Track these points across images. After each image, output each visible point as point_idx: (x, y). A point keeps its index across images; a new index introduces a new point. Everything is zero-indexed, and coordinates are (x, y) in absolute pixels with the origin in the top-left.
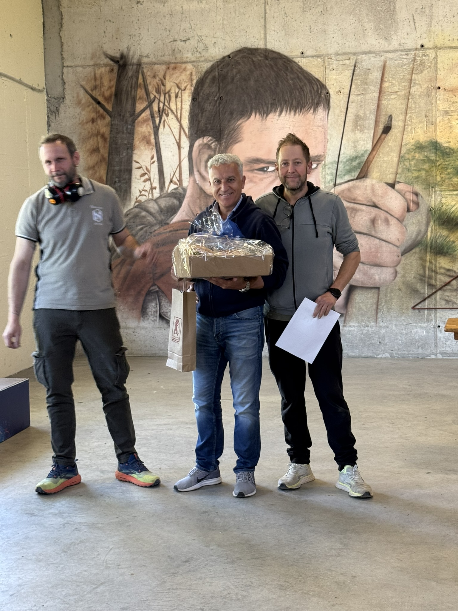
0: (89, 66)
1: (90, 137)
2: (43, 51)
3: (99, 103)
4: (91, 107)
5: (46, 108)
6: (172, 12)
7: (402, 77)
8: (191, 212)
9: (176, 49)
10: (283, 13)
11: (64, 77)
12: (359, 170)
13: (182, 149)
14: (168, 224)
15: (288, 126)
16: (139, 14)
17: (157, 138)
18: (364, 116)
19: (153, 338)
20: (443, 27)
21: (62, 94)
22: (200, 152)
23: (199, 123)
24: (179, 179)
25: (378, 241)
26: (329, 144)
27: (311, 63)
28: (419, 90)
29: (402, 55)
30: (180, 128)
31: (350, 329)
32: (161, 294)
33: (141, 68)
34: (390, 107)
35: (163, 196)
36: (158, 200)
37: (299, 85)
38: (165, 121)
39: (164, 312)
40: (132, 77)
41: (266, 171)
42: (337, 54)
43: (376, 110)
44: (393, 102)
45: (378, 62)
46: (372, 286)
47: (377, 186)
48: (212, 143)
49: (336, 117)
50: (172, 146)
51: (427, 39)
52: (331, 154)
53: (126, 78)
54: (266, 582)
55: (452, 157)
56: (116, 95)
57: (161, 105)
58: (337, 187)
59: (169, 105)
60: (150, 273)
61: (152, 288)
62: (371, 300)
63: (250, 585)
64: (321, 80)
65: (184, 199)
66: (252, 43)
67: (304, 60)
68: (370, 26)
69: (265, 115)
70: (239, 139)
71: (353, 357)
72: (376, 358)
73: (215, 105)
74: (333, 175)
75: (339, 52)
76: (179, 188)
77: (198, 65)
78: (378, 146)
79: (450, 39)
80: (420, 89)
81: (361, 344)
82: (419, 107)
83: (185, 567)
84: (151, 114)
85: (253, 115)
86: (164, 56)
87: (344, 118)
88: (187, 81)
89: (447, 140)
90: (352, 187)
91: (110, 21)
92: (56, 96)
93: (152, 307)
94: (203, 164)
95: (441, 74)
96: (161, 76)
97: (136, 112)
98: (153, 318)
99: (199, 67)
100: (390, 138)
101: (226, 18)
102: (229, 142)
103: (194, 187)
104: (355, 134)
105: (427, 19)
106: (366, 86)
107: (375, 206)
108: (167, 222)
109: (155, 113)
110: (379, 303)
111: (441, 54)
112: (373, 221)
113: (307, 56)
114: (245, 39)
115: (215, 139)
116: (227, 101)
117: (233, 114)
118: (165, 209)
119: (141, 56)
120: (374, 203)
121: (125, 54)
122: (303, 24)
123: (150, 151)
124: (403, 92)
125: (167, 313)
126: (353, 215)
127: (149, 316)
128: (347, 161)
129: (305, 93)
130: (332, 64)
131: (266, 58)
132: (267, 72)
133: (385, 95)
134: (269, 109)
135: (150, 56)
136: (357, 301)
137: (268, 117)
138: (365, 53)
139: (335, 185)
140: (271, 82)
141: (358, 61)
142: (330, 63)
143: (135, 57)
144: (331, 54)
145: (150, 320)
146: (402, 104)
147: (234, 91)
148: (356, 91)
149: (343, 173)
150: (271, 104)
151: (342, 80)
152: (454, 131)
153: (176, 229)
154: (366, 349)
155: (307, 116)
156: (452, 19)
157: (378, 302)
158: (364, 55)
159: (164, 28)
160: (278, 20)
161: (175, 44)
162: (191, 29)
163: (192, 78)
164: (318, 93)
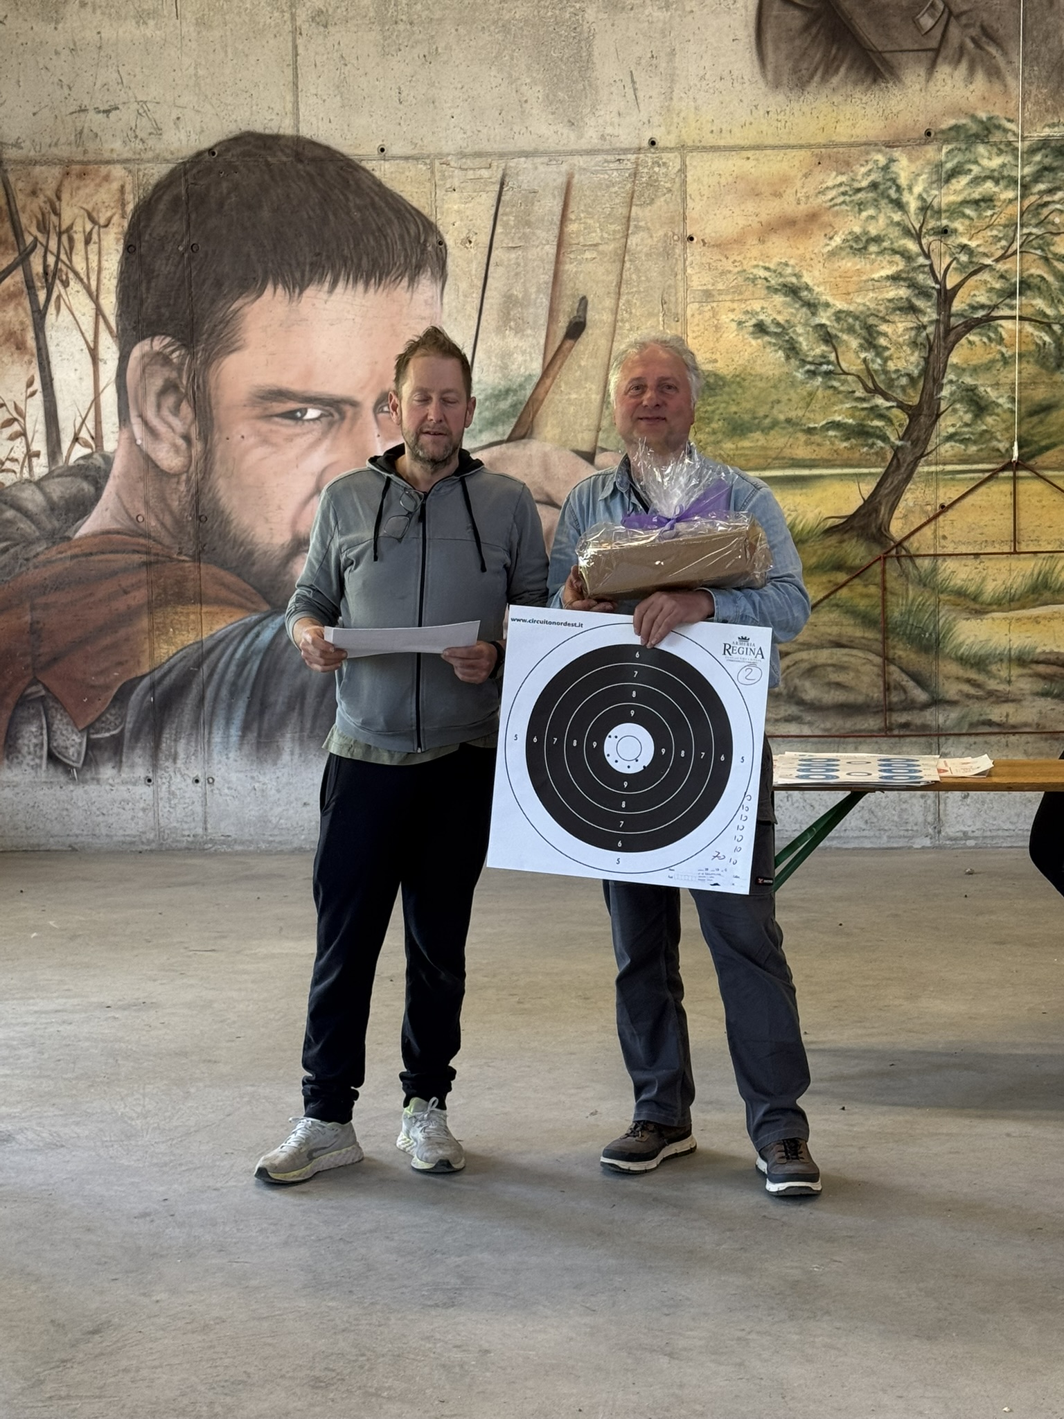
6: (75, 44)
7: (608, 211)
8: (123, 512)
9: (86, 131)
10: (336, 55)
12: (514, 420)
13: (101, 365)
14: (69, 539)
15: (350, 317)
17: (41, 336)
18: (523, 298)
19: (33, 807)
20: (699, 102)
22: (144, 371)
23: (141, 304)
24: (93, 434)
27: (403, 173)
28: (645, 242)
29: (606, 161)
30: (97, 315)
32: (51, 704)
33: (2, 171)
34: (581, 277)
35: (55, 474)
36: (44, 483)
37: (377, 224)
38: (59, 297)
39: (58, 746)
41: (301, 419)
42: (462, 155)
43: (550, 285)
44: (590, 266)
45: (553, 175)
47: (554, 458)
48: (173, 351)
49: (461, 298)
50: (78, 356)
51: (663, 128)
54: (283, 1372)
55: (721, 395)
57: (51, 260)
59: (70, 261)
60: (24, 655)
61: (29, 691)
63: (241, 1382)
64: (426, 212)
65: (106, 482)
66: (266, 121)
67: (387, 165)
68: (535, 93)
69: (297, 291)
70: (237, 345)
73: (179, 263)
75: (466, 151)
76: (96, 456)
77: (139, 170)
78: (557, 366)
79: (714, 128)
80: (650, 240)
82: (648, 280)
83: (90, 1345)
84: (26, 281)
85: (270, 288)
86: (56, 144)
87: (480, 299)
88: (112, 205)
89: (708, 355)
90: (497, 459)
93: (31, 735)
94: (152, 399)
95: (695, 207)
96: (50, 193)
98: (33, 760)
99: (141, 174)
100: (582, 348)
101: (203, 63)
102: (213, 348)
103: (130, 453)
104: (504, 337)
105: (663, 83)
106: (528, 230)
107: (551, 503)
108: (66, 534)
109: (35, 279)
111: (695, 163)
113: (394, 158)
114: (248, 114)
115: (178, 343)
116: (206, 254)
117: (222, 285)
118: (62, 503)
119: (2, 143)
120: (548, 496)
122: (382, 81)
123: (25, 366)
124: (611, 247)
125: (67, 748)
127: (24, 757)
128: (486, 400)
129: (389, 241)
130: (452, 177)
131: (299, 157)
132: (302, 190)
133: (571, 252)
134: (307, 278)
135: (23, 145)
137: (304, 295)
138: (526, 154)
140: (311, 213)
141: (508, 172)
142: (446, 174)
144: (448, 155)
145: (24, 766)
146: (608, 272)
147: (224, 232)
148: (506, 241)
149: (478, 427)
150: (311, 264)
151: (473, 215)
152: (725, 335)
153: (88, 551)
155: (395, 294)
156: (719, 85)
158: (523, 159)
159: (56, 80)
160: (326, 71)
161: (83, 119)
162: (120, 86)
163: (123, 199)
164: (419, 242)
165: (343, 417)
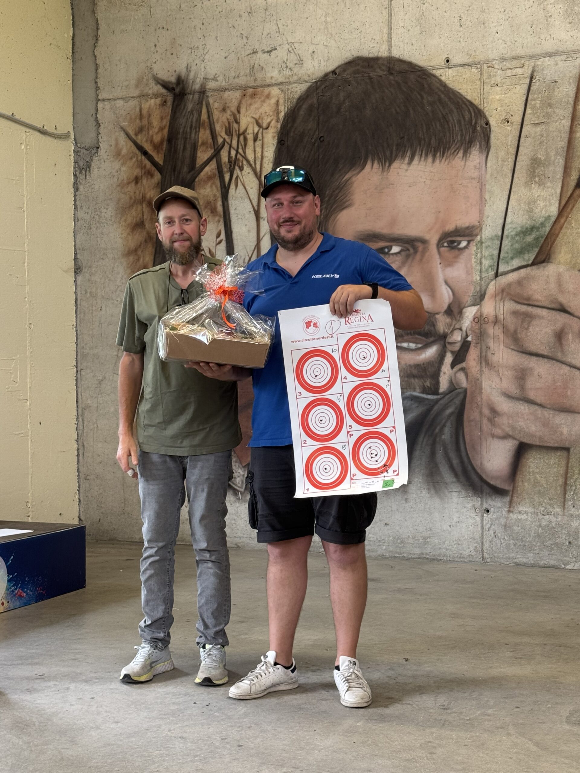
0: (132, 97)
1: (131, 206)
2: (71, 79)
3: (145, 153)
4: (134, 159)
5: (73, 164)
6: (251, 9)
9: (256, 66)
11: (98, 116)
12: (537, 250)
13: (261, 221)
15: (422, 180)
16: (204, 14)
17: (226, 204)
18: (545, 160)
21: (96, 142)
25: (566, 369)
26: (487, 207)
27: (461, 76)
31: (520, 517)
33: (205, 96)
37: (442, 114)
40: (192, 111)
41: (387, 253)
42: (504, 59)
43: (565, 149)
45: (569, 68)
46: (556, 445)
47: (566, 277)
49: (500, 162)
50: (247, 216)
52: (491, 224)
53: (183, 114)
56: (169, 140)
57: (233, 153)
58: (500, 277)
59: (245, 153)
62: (555, 470)
64: (476, 102)
66: (370, 49)
67: (450, 71)
68: (557, 10)
69: (387, 164)
70: (347, 203)
71: (525, 565)
72: (564, 568)
73: (311, 150)
74: (493, 259)
75: (506, 56)
77: (288, 89)
78: (569, 209)
81: (538, 544)
84: (218, 168)
85: (369, 164)
86: (238, 77)
87: (513, 163)
88: (271, 114)
90: (524, 278)
91: (163, 28)
92: (88, 145)
96: (234, 109)
97: (197, 166)
99: (289, 91)
101: (330, 12)
102: (332, 207)
104: (531, 189)
106: (549, 110)
107: (563, 310)
109: (224, 166)
110: (569, 475)
112: (560, 336)
113: (455, 66)
114: (358, 44)
116: (329, 143)
117: (338, 163)
119: (205, 79)
120: (561, 304)
121: (183, 77)
122: (448, 14)
123: (216, 224)
125: (235, 478)
126: (525, 325)
128: (517, 235)
129: (450, 125)
130: (495, 76)
131: (390, 71)
132: (392, 94)
134: (394, 155)
135: (218, 78)
136: (531, 470)
137: (392, 167)
138: (549, 55)
139: (497, 275)
140: (398, 110)
141: (536, 69)
142: (491, 74)
143: (198, 80)
144: (494, 60)
147: (341, 126)
148: (534, 119)
149: (510, 255)
150: (397, 145)
151: (510, 102)
154: (547, 553)
155: (454, 162)
157: (567, 472)
158: (548, 58)
159: (239, 34)
160: (410, 9)
161: (254, 58)
162: (278, 33)
163: (278, 110)
164: (471, 124)
165: (416, 252)
